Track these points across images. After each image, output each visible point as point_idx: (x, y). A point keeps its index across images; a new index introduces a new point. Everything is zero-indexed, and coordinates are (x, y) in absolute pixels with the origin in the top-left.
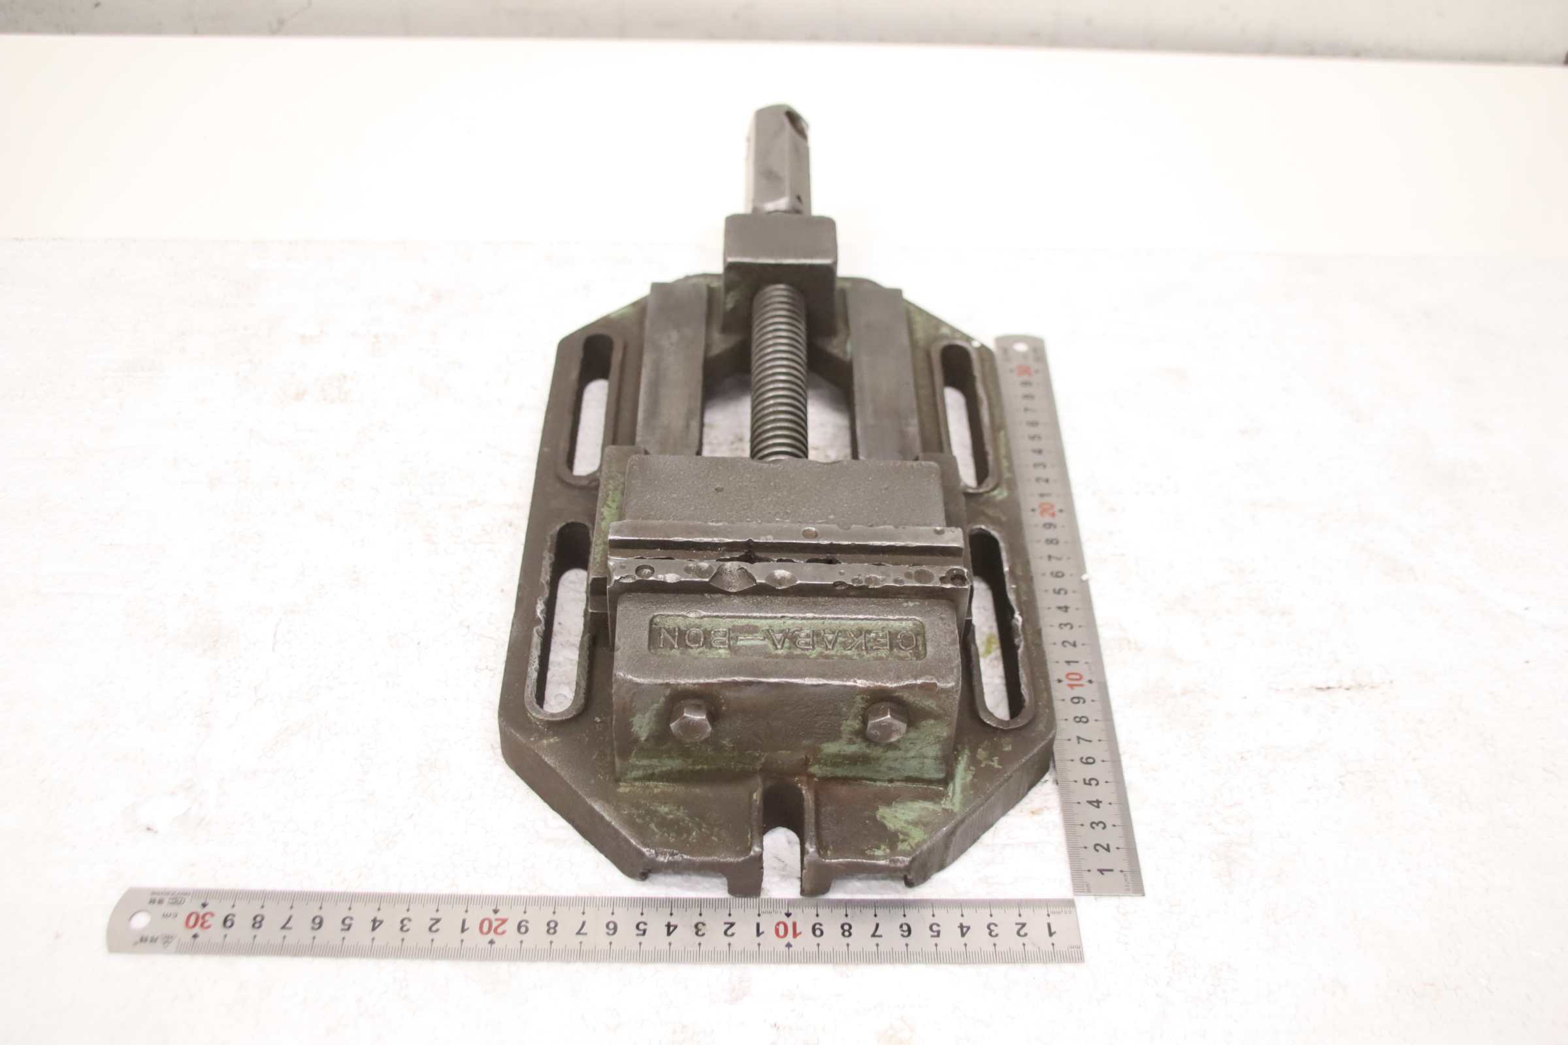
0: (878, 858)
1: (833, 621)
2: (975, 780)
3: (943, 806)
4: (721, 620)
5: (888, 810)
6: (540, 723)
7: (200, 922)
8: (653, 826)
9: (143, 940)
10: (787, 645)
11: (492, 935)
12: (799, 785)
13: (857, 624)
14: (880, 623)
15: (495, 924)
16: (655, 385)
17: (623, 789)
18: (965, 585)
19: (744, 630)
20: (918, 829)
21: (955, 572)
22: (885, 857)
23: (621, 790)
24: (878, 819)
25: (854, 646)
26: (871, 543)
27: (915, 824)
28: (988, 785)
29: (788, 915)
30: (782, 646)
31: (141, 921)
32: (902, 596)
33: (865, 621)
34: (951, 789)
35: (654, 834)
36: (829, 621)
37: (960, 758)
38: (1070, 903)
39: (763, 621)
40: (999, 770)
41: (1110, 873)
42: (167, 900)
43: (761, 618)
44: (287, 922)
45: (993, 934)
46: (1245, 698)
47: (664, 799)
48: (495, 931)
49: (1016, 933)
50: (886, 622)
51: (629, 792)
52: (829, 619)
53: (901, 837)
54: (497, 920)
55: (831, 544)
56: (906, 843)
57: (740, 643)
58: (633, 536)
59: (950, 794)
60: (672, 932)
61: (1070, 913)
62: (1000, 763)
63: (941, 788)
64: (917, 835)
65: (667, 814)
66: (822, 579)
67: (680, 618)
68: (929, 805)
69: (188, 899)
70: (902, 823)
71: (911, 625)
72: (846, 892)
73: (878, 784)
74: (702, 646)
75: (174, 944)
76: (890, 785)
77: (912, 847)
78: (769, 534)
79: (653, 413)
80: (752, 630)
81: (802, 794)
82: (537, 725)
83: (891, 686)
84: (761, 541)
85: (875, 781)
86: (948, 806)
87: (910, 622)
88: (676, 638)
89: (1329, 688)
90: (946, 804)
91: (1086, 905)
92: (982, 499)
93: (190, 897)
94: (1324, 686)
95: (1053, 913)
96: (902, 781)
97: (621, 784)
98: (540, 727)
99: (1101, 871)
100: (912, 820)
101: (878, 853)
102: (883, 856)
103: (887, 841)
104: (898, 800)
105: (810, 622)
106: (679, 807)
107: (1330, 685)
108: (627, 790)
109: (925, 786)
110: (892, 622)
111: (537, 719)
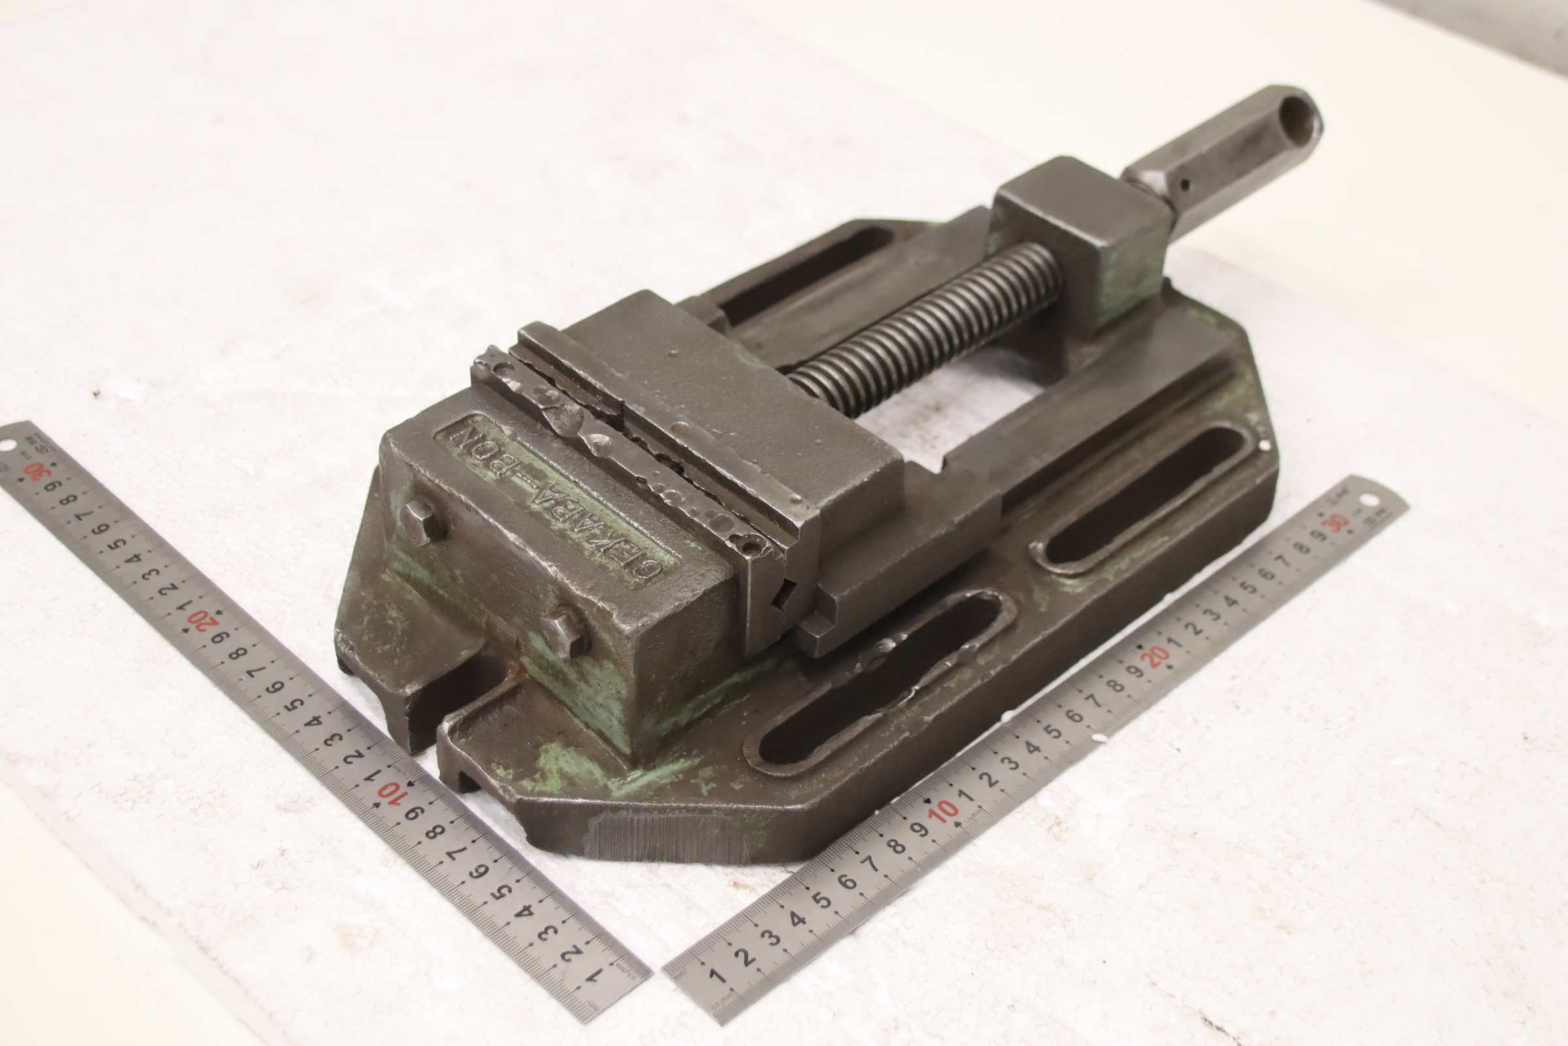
0: (495, 776)
1: (611, 514)
2: (669, 786)
3: (609, 783)
4: (526, 451)
5: (559, 749)
8: (366, 619)
10: (546, 505)
12: (510, 670)
13: (629, 530)
14: (649, 542)
16: (849, 287)
18: (748, 554)
19: (534, 472)
20: (559, 782)
21: (758, 540)
22: (501, 780)
24: (541, 749)
25: (596, 543)
26: (718, 468)
27: (563, 775)
28: (673, 799)
29: (410, 784)
30: (541, 503)
32: (693, 533)
33: (637, 533)
34: (635, 776)
35: (361, 624)
36: (608, 512)
37: (682, 760)
38: (645, 973)
39: (556, 475)
40: (701, 795)
41: (721, 982)
43: (557, 471)
46: (1104, 962)
47: (402, 604)
49: (561, 953)
50: (654, 545)
52: (610, 509)
53: (537, 776)
55: (686, 449)
56: (533, 784)
57: (514, 479)
59: (629, 779)
60: (313, 725)
61: (633, 978)
62: (710, 792)
63: (625, 767)
64: (554, 784)
65: (391, 618)
66: (632, 467)
67: (497, 429)
68: (598, 772)
70: (554, 768)
71: (672, 563)
72: (483, 809)
74: (481, 460)
76: (585, 730)
77: (532, 790)
78: (642, 405)
79: (812, 307)
80: (537, 475)
81: (504, 678)
83: (575, 591)
84: (631, 408)
87: (672, 558)
88: (471, 440)
89: (1219, 1029)
90: (613, 784)
91: (659, 989)
92: (1047, 578)
94: (1216, 1023)
95: (618, 966)
99: (713, 973)
100: (567, 772)
101: (500, 772)
102: (501, 778)
103: (522, 770)
104: (579, 749)
105: (593, 501)
106: (406, 620)
107: (1226, 1028)
109: (613, 755)
110: (659, 549)
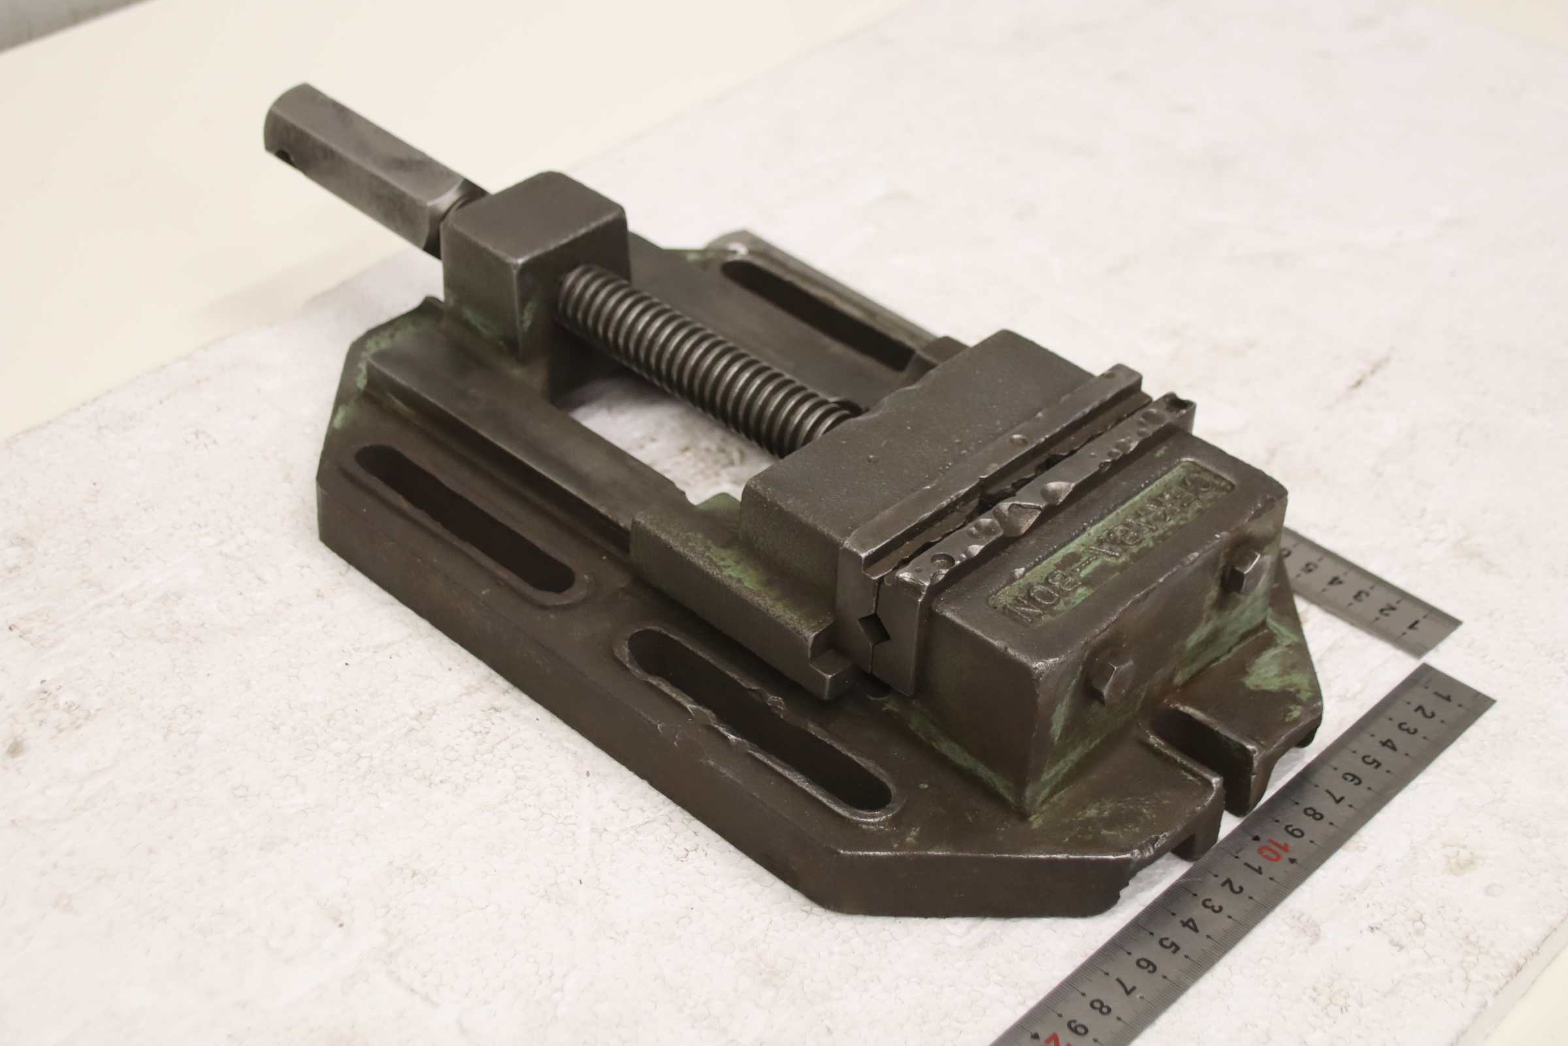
6: (884, 826)
17: (1036, 822)
23: (1035, 826)
51: (1044, 821)
58: (883, 541)
73: (1223, 659)
82: (882, 830)
85: (1217, 659)
86: (1288, 642)
96: (1237, 644)
97: (1031, 819)
98: (886, 829)
108: (1040, 821)
111: (879, 823)
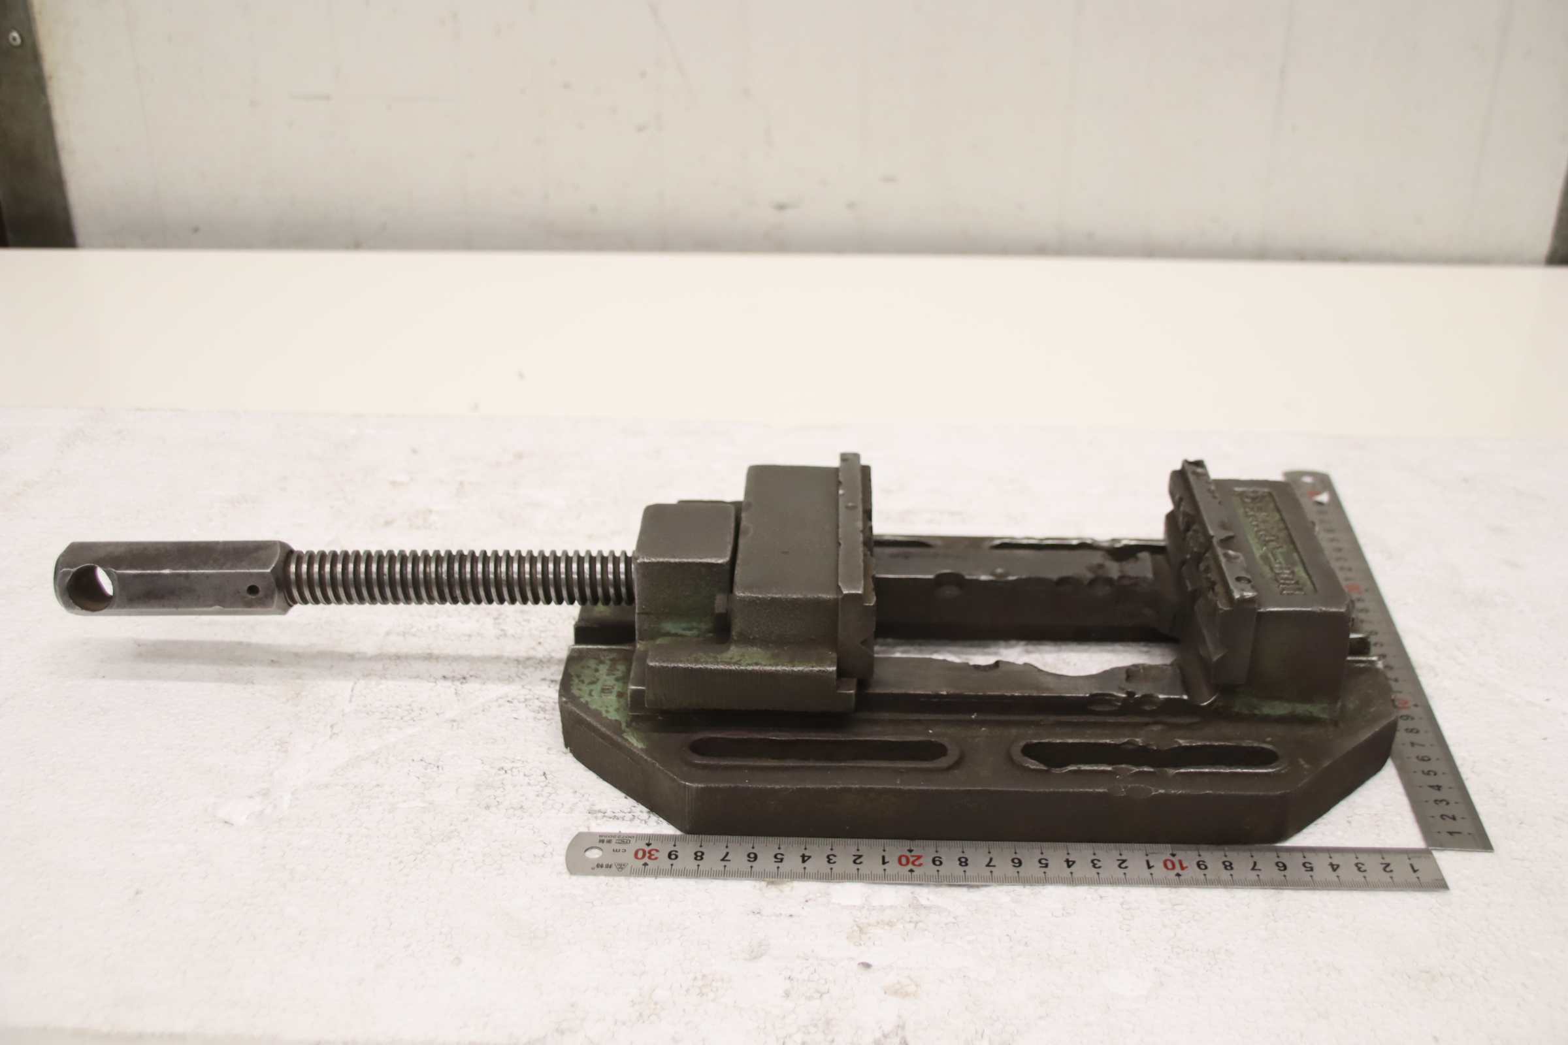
7: (647, 855)
9: (600, 866)
11: (910, 866)
15: (911, 859)
31: (594, 854)
38: (1428, 852)
41: (1459, 835)
42: (614, 841)
44: (725, 857)
45: (1362, 869)
48: (913, 863)
54: (913, 856)
61: (1429, 858)
69: (633, 841)
75: (628, 868)
93: (635, 839)
95: (1413, 857)
99: (1451, 833)
